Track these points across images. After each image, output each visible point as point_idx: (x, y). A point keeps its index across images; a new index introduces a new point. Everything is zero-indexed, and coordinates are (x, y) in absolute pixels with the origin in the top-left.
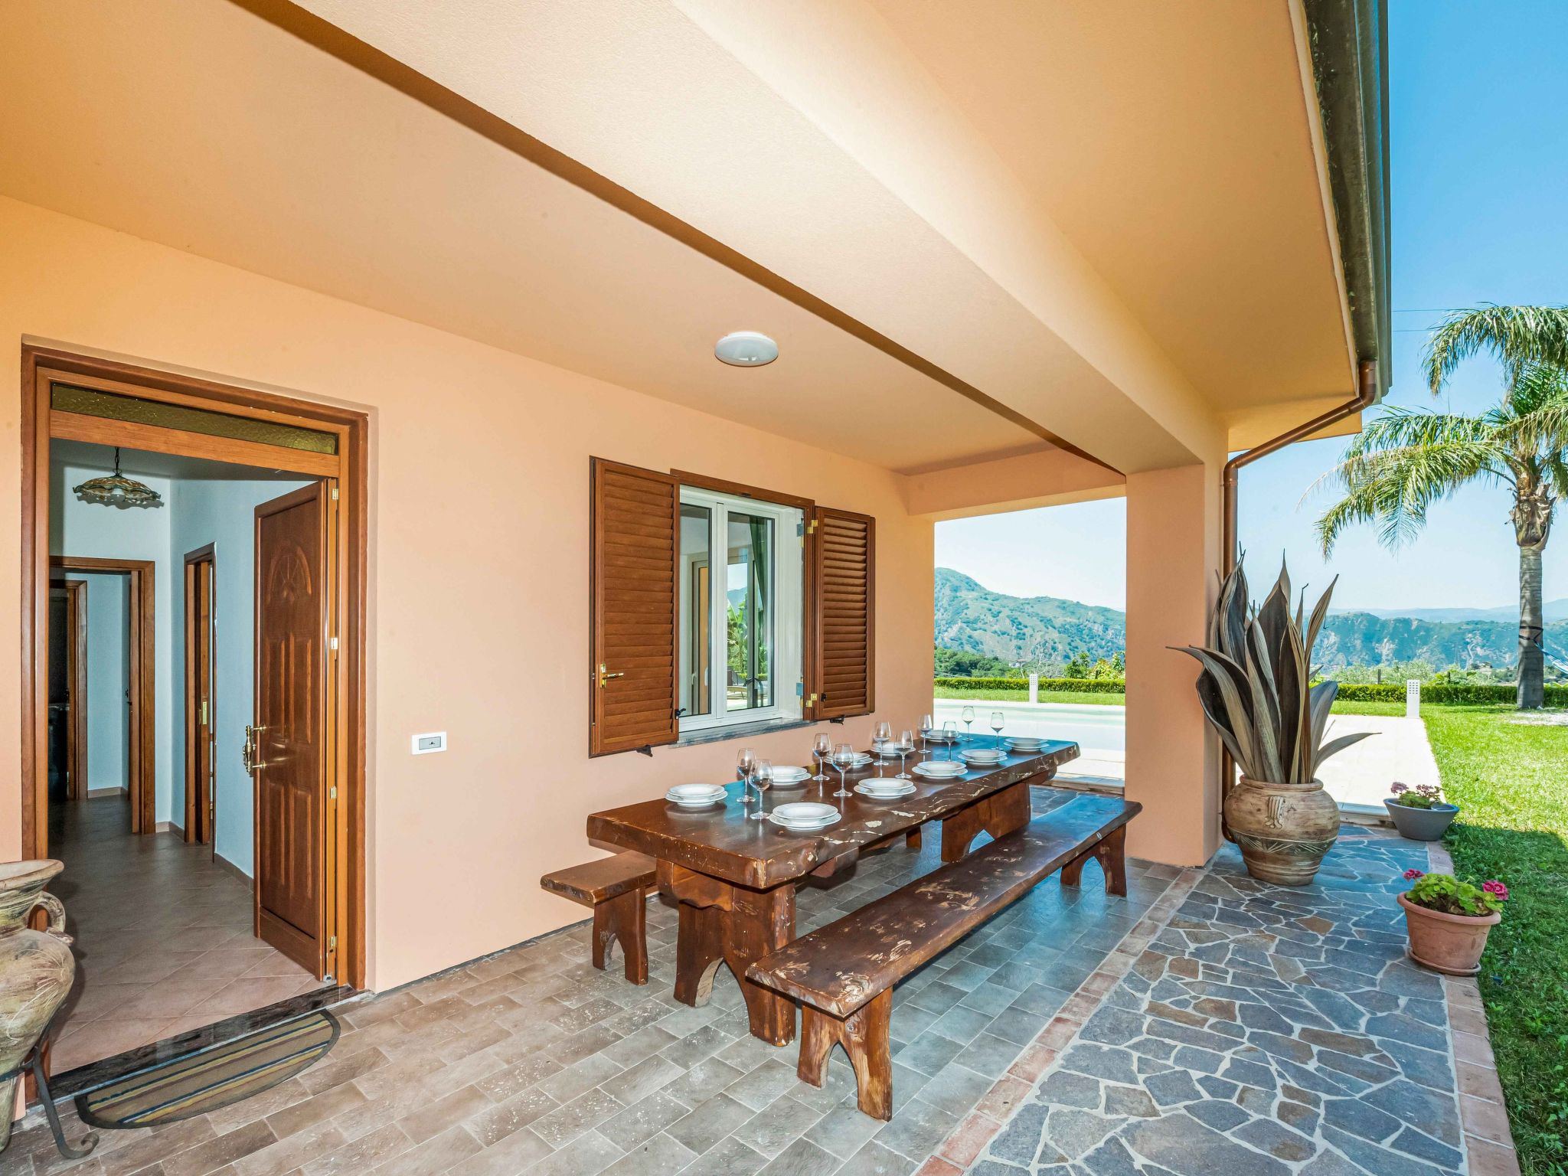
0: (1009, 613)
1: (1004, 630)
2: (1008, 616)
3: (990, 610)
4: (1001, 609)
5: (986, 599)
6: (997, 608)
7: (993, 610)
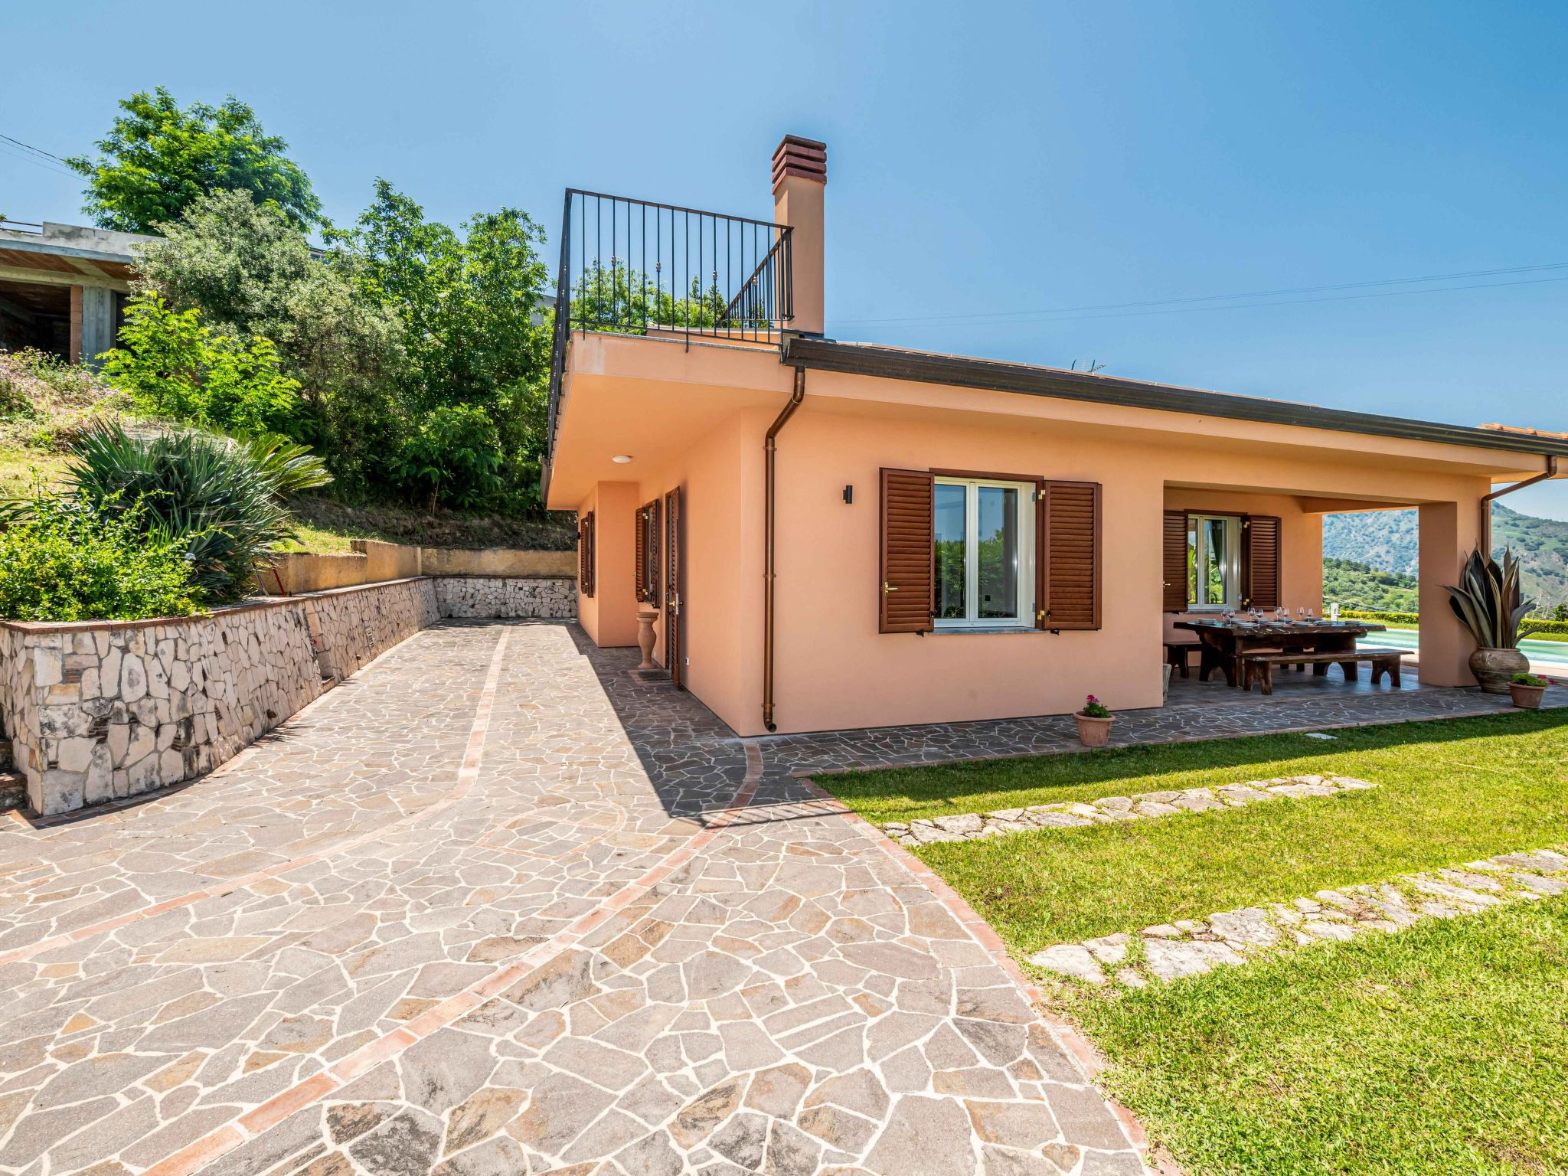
0: (1559, 545)
1: (1547, 567)
2: (1556, 550)
3: (1523, 540)
4: (1543, 539)
5: (1516, 525)
6: (1535, 538)
7: (1529, 541)
